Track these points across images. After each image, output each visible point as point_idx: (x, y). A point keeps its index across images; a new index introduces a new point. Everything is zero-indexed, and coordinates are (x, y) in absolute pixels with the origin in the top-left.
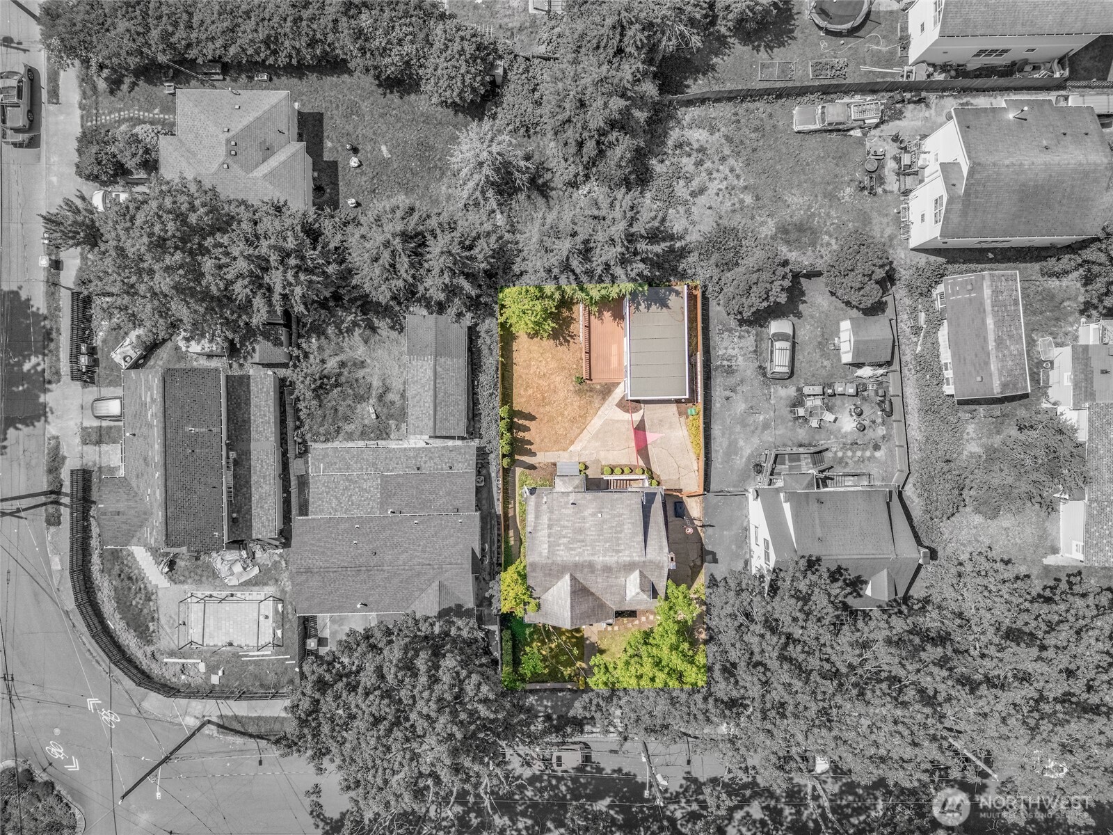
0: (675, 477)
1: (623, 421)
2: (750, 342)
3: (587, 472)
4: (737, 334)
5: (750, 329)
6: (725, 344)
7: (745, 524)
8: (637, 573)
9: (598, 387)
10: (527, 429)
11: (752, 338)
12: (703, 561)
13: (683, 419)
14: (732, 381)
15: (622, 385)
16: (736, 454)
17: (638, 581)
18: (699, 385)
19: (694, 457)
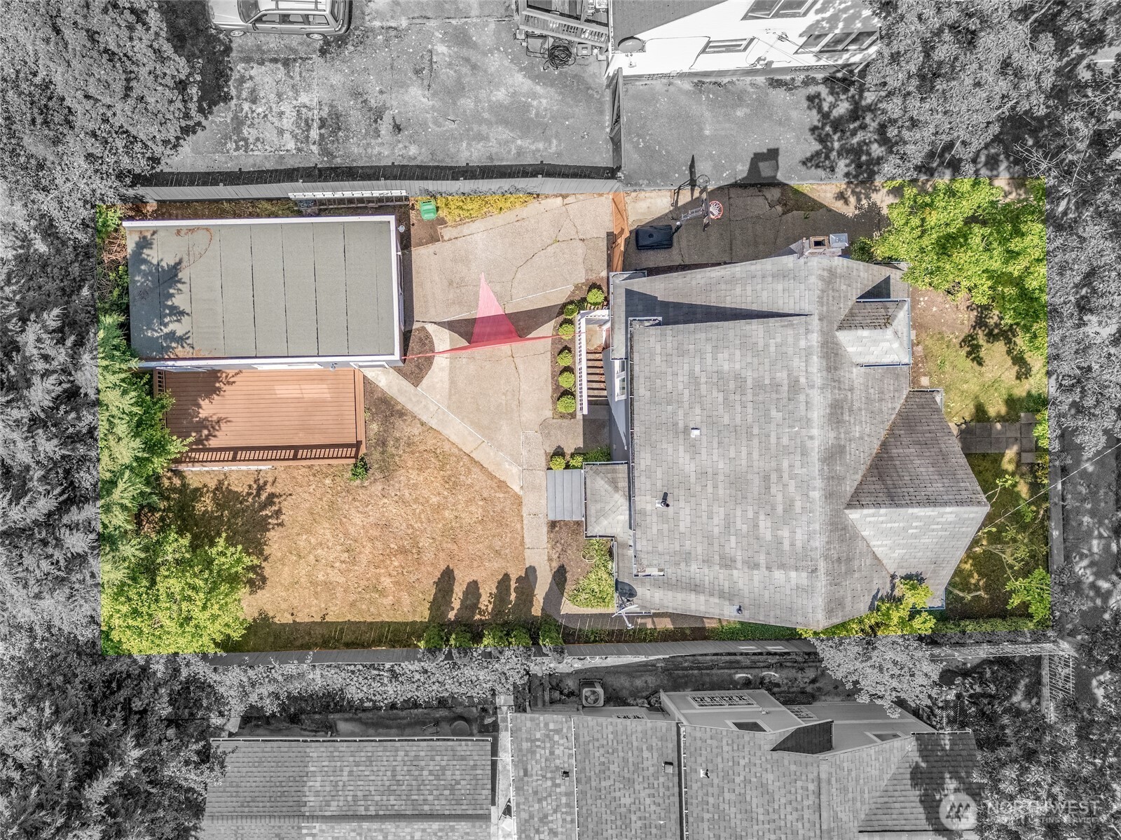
0: (580, 249)
1: (452, 369)
2: (265, 77)
3: (568, 450)
4: (246, 106)
5: (235, 76)
6: (270, 135)
7: (687, 85)
8: (844, 337)
9: (375, 427)
10: (473, 588)
11: (256, 71)
12: (773, 183)
13: (447, 233)
14: (355, 117)
15: (370, 374)
16: (527, 107)
17: (865, 333)
18: (367, 194)
19: (534, 207)
